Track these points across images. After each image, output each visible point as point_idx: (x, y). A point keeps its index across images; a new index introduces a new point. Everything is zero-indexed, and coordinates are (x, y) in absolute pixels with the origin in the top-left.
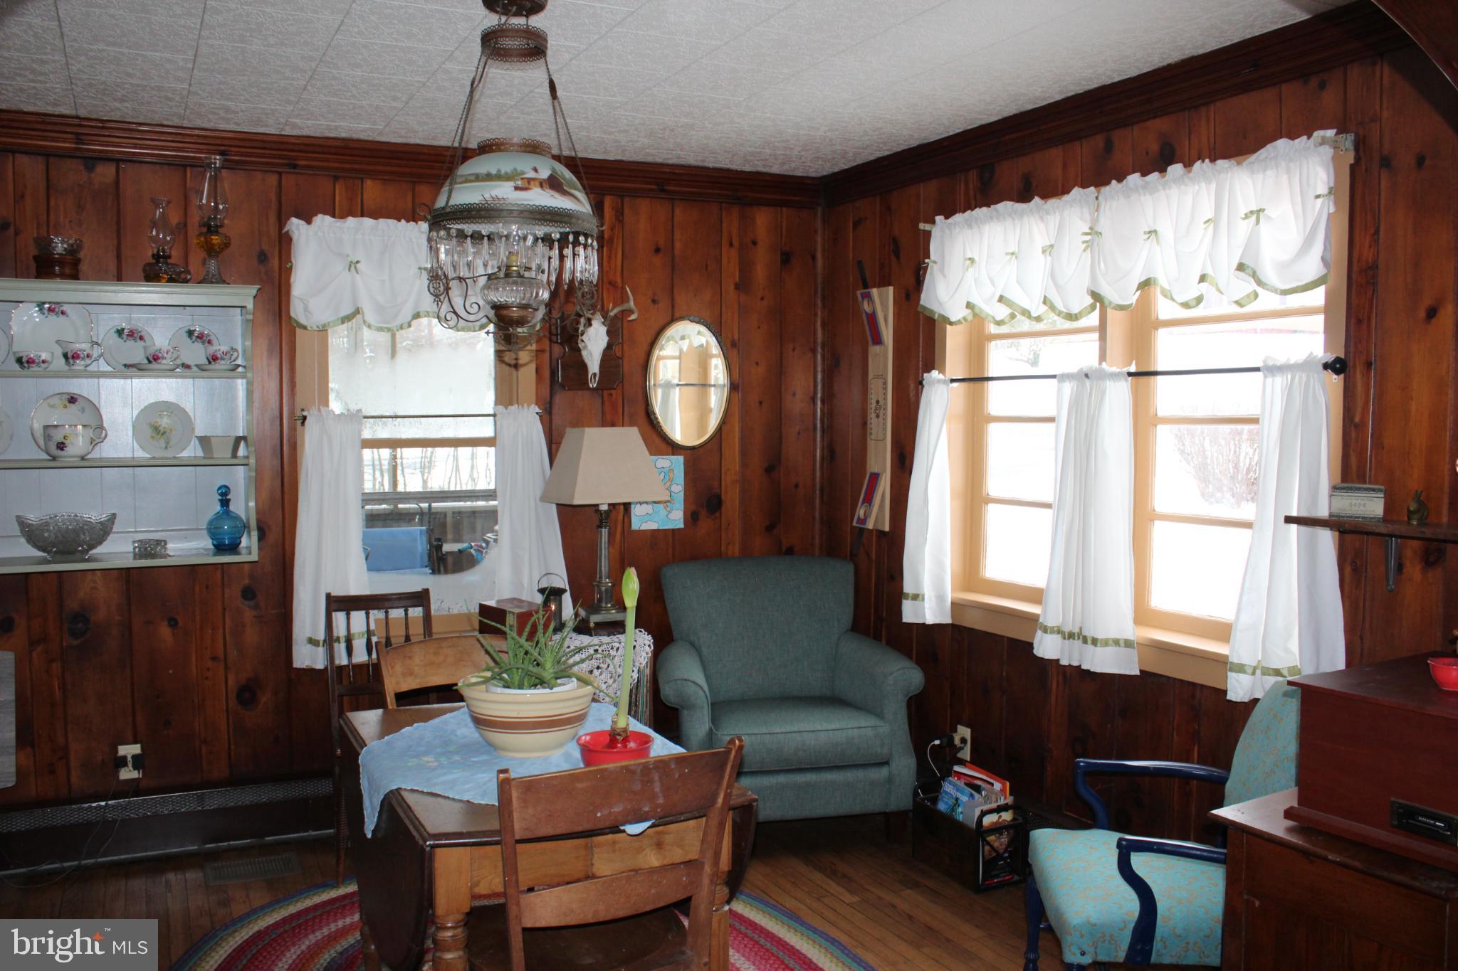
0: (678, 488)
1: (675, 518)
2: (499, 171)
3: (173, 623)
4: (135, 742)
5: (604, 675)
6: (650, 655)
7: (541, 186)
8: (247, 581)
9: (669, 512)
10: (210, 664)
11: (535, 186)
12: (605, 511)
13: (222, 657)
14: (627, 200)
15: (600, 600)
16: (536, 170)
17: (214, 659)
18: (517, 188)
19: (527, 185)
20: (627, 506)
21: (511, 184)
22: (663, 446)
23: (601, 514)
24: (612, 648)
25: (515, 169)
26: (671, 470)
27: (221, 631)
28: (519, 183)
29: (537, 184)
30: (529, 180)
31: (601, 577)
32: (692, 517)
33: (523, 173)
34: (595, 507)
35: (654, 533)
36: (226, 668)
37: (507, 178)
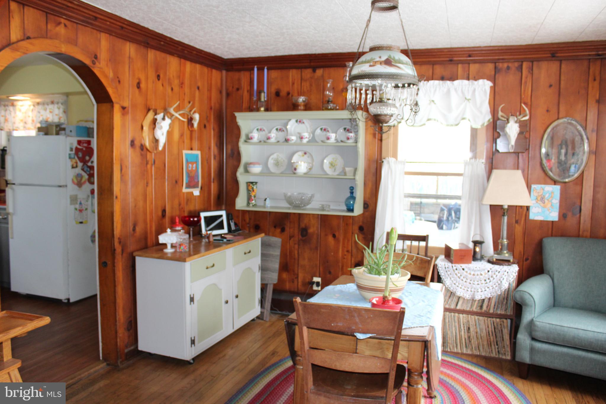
0: (556, 201)
1: (553, 216)
2: (366, 59)
3: (334, 236)
4: (319, 277)
5: (491, 283)
6: (515, 277)
7: (381, 64)
8: (361, 224)
9: (550, 212)
10: (346, 253)
11: (378, 64)
12: (506, 209)
13: (350, 251)
14: (535, 63)
15: (501, 249)
16: (380, 57)
17: (348, 251)
18: (370, 66)
19: (374, 64)
20: (528, 208)
21: (368, 65)
22: (548, 180)
23: (504, 210)
24: (497, 271)
25: (372, 58)
26: (552, 193)
27: (350, 242)
28: (372, 64)
29: (379, 63)
30: (376, 62)
31: (502, 239)
32: (563, 216)
33: (374, 59)
34: (501, 206)
35: (541, 221)
36: (352, 256)
37: (368, 62)
